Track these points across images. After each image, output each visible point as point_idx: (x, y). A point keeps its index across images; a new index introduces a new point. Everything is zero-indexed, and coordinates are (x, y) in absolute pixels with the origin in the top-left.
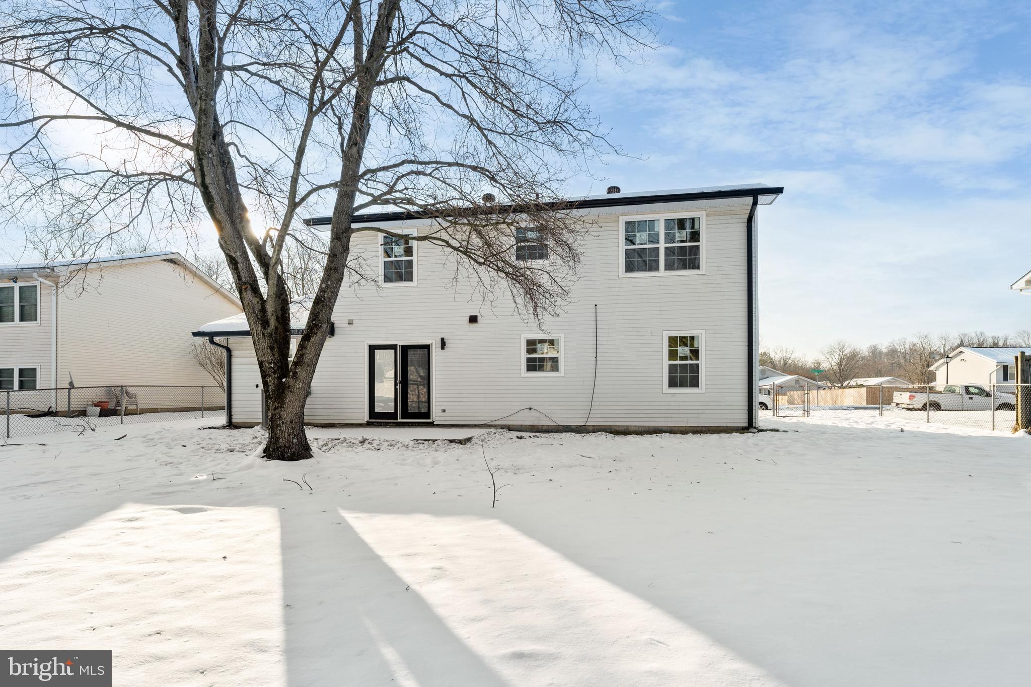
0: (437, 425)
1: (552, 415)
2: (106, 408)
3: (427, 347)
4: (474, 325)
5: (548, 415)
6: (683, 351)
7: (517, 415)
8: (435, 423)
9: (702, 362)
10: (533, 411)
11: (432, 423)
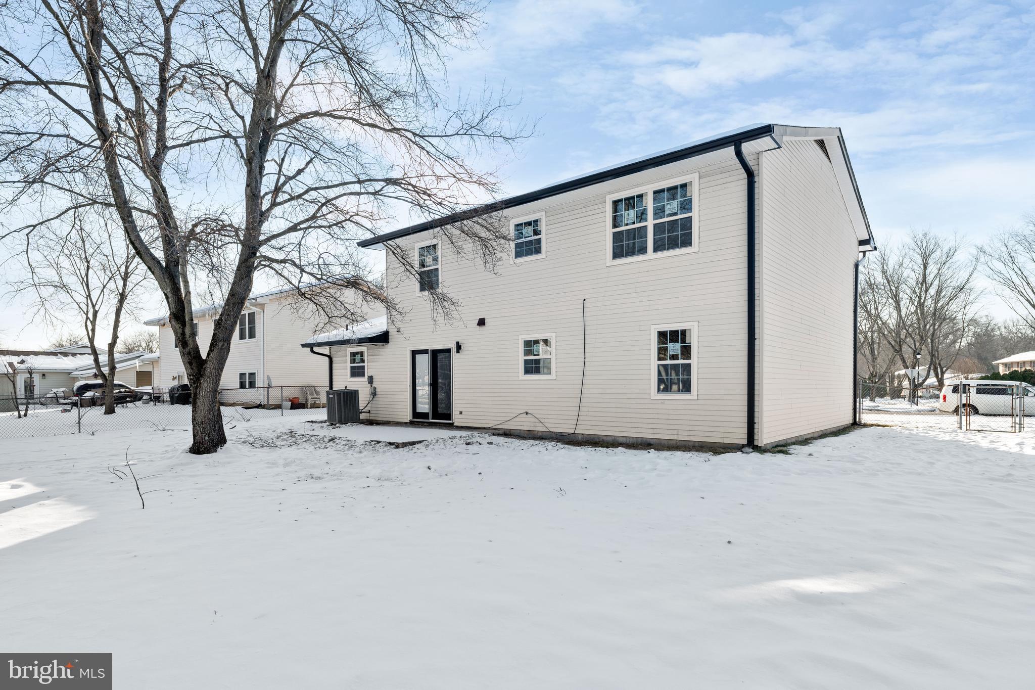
0: (457, 426)
1: (546, 421)
2: (296, 402)
3: (448, 351)
4: (483, 328)
5: (542, 420)
6: (674, 348)
7: (514, 419)
8: (455, 425)
9: (694, 361)
10: (529, 415)
11: (452, 424)
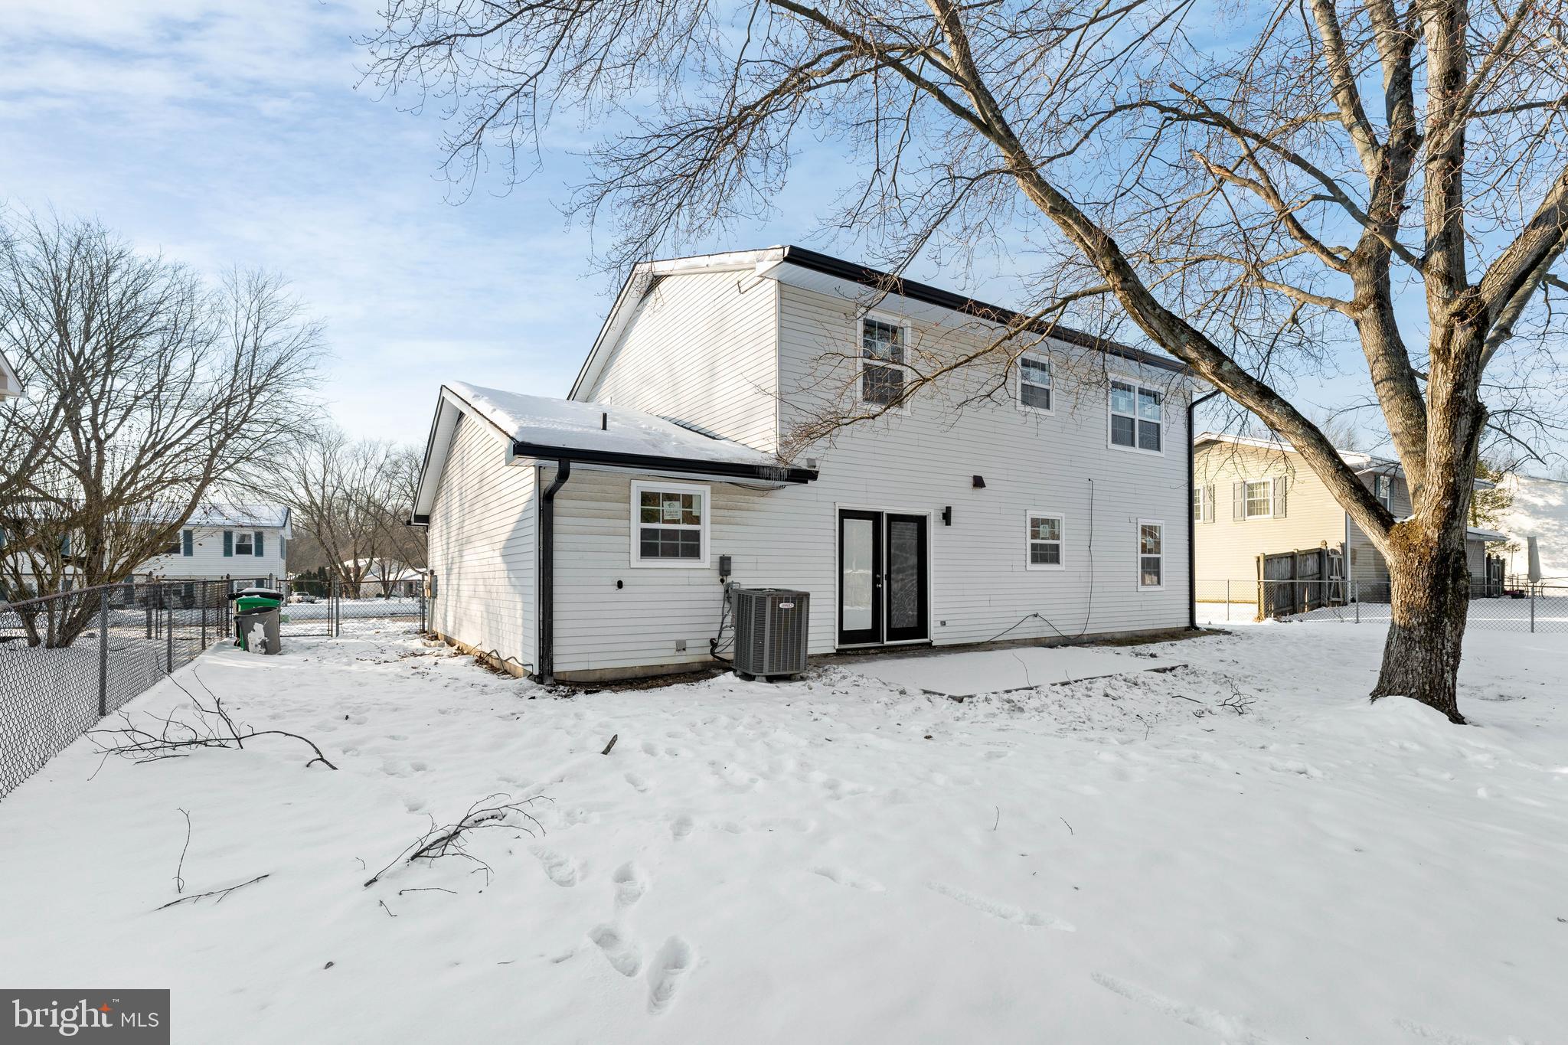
0: (935, 648)
1: (1056, 623)
3: (921, 522)
4: (980, 490)
5: (1052, 623)
6: (1150, 542)
7: (1022, 625)
8: (933, 644)
9: (1162, 556)
10: (1038, 618)
11: (929, 644)
